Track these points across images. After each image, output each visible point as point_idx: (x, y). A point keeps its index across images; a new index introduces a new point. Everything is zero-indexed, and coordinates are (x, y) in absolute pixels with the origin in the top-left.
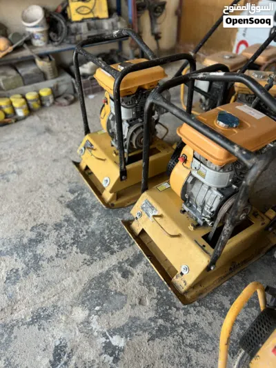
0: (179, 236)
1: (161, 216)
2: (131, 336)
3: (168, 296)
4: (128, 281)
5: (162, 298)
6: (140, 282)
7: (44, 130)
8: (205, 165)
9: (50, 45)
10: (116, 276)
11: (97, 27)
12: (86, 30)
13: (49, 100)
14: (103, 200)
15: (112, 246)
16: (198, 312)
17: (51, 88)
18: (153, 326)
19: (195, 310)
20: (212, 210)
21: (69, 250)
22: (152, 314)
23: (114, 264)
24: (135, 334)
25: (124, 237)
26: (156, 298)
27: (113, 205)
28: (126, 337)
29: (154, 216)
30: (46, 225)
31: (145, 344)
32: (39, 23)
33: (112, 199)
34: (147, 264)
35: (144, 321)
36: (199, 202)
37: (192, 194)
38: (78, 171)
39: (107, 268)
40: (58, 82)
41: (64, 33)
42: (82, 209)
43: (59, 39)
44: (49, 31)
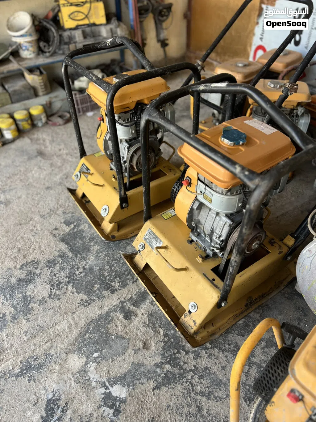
0: (185, 269)
1: (166, 248)
2: (133, 385)
3: (176, 338)
4: (131, 323)
5: (169, 340)
6: (145, 323)
7: (36, 154)
8: (211, 188)
9: (41, 56)
10: (118, 318)
11: (94, 35)
12: (81, 38)
13: (41, 119)
14: (102, 231)
15: (113, 284)
16: (210, 356)
17: (43, 105)
18: (159, 372)
19: (206, 353)
20: (221, 239)
21: (63, 290)
22: (158, 359)
23: (114, 304)
24: (138, 382)
25: (126, 273)
26: (163, 341)
27: (113, 237)
28: (129, 386)
29: (158, 248)
30: (38, 263)
31: (150, 393)
32: (26, 32)
33: (112, 230)
34: (152, 303)
35: (149, 368)
36: (208, 230)
37: (199, 222)
38: (74, 199)
39: (107, 309)
40: (50, 98)
41: (56, 42)
42: (79, 243)
43: (51, 49)
44: (38, 40)
